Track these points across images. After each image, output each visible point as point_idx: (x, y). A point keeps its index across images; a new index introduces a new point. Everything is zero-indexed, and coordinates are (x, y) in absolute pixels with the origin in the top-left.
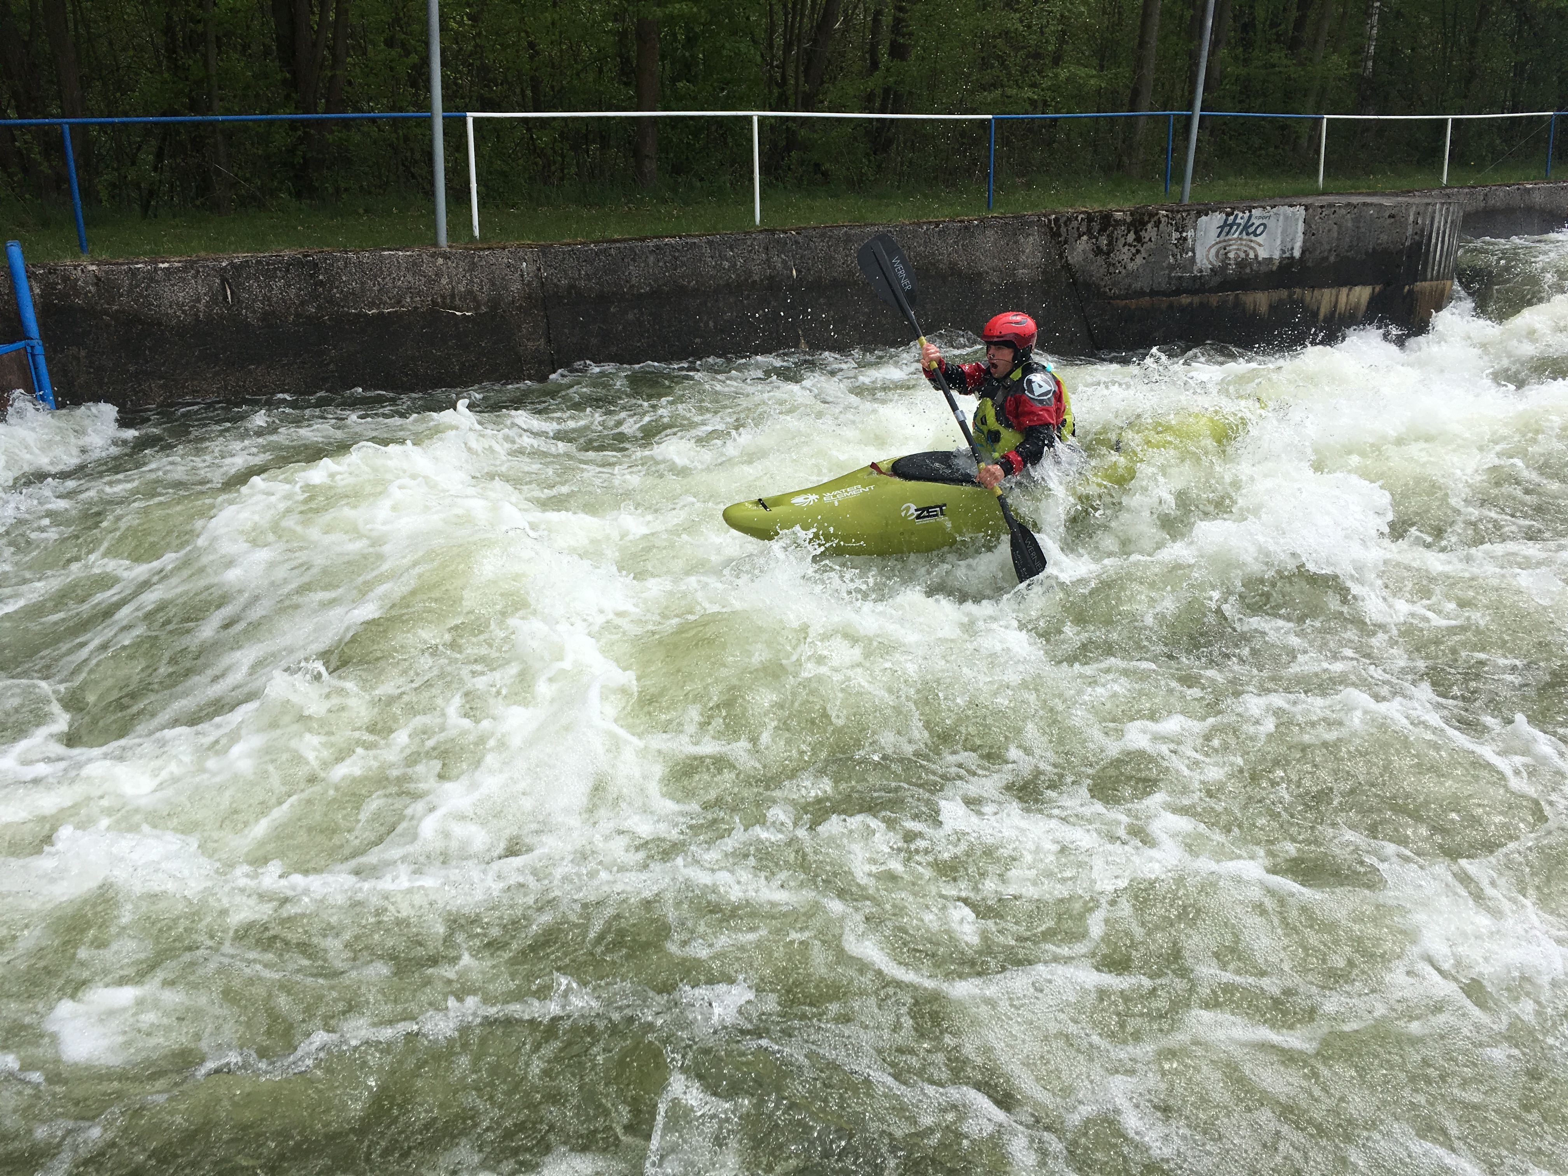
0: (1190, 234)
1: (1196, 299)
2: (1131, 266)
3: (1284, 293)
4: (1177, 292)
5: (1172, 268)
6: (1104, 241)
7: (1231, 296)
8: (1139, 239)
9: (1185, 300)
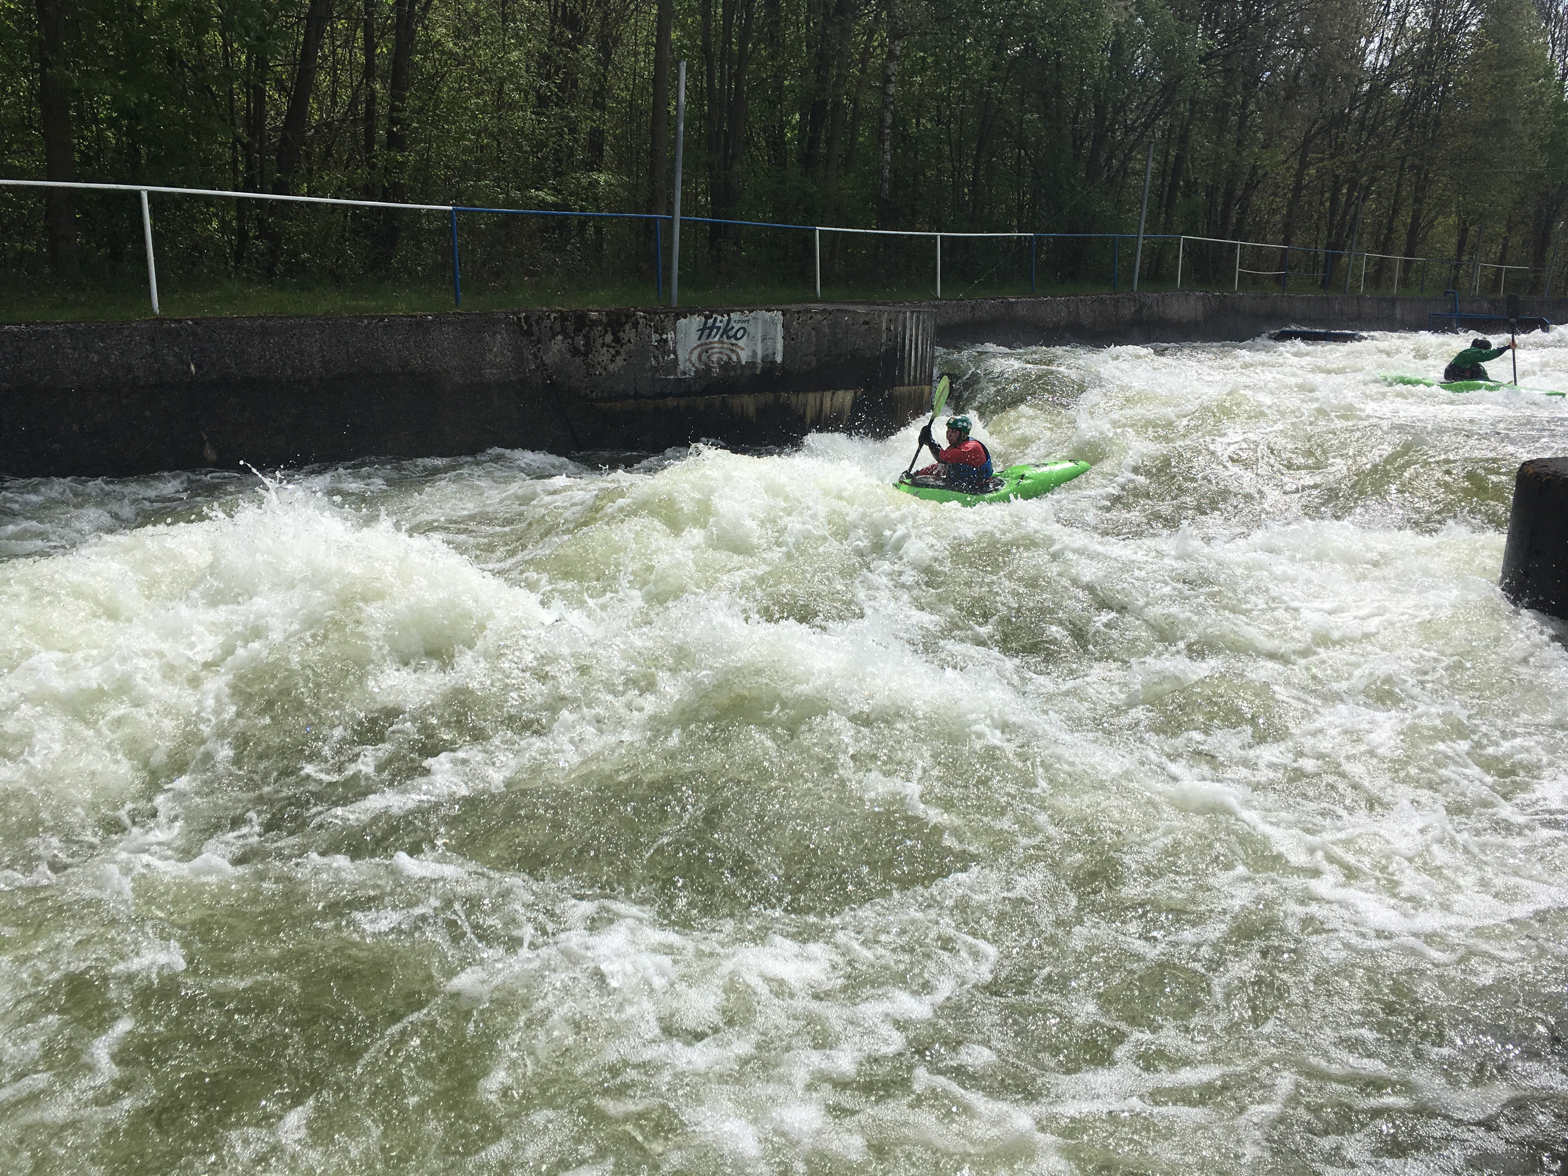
0: (670, 336)
1: (683, 402)
2: (611, 367)
3: (770, 397)
4: (662, 395)
5: (655, 369)
6: (580, 342)
7: (717, 399)
8: (617, 340)
9: (671, 402)
